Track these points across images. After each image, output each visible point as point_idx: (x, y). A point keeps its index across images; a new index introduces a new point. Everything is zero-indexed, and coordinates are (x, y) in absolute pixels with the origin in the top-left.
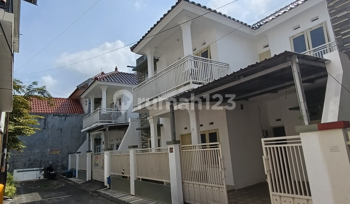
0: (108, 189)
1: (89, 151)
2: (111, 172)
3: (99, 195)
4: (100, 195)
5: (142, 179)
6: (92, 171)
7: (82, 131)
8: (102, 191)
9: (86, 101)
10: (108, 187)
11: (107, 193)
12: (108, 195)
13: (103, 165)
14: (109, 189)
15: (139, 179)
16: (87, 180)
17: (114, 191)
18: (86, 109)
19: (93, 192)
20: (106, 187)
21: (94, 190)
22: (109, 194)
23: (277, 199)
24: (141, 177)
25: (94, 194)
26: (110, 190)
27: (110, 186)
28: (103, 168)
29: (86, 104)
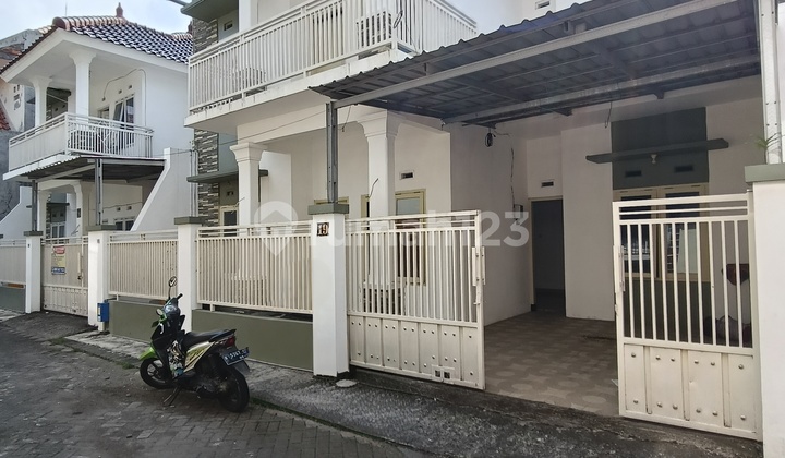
0: (101, 333)
1: (34, 233)
2: (114, 289)
3: (76, 351)
4: (78, 348)
5: (218, 308)
6: (42, 287)
7: (6, 176)
8: (83, 339)
9: (17, 97)
10: (101, 329)
11: (102, 345)
12: (106, 350)
13: (85, 269)
14: (106, 333)
15: (206, 307)
16: (28, 311)
17: (120, 340)
18: (16, 118)
19: (54, 342)
20: (95, 328)
21: (56, 336)
22: (109, 346)
23: (635, 353)
24: (212, 303)
25: (58, 346)
26: (110, 337)
27: (106, 324)
28: (82, 278)
29: (17, 106)
